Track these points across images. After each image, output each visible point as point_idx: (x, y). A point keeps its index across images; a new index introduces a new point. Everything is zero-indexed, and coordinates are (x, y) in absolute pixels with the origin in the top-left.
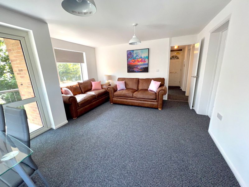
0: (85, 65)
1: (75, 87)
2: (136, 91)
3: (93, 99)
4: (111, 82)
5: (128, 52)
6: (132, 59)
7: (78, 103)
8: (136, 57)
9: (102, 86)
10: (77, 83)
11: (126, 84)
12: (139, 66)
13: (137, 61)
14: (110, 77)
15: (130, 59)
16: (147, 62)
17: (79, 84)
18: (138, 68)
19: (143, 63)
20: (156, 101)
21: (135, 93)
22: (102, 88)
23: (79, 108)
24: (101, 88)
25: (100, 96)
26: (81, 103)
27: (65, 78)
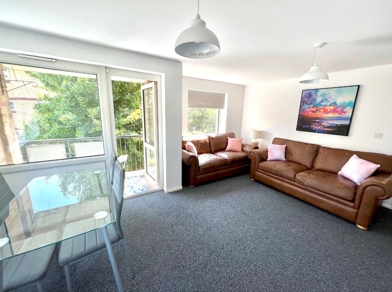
0: (224, 112)
1: (203, 142)
2: (308, 169)
3: (222, 165)
4: (261, 142)
5: (305, 93)
6: (311, 106)
7: (199, 167)
8: (321, 101)
9: (243, 146)
10: (207, 138)
11: (287, 152)
12: (325, 120)
13: (322, 110)
14: (260, 134)
15: (306, 106)
16: (349, 115)
17: (210, 138)
18: (323, 124)
19: (336, 115)
20: (352, 204)
21: (301, 174)
22: (242, 150)
23: (199, 173)
24: (240, 150)
25: (234, 162)
26: (203, 167)
27: (194, 128)
